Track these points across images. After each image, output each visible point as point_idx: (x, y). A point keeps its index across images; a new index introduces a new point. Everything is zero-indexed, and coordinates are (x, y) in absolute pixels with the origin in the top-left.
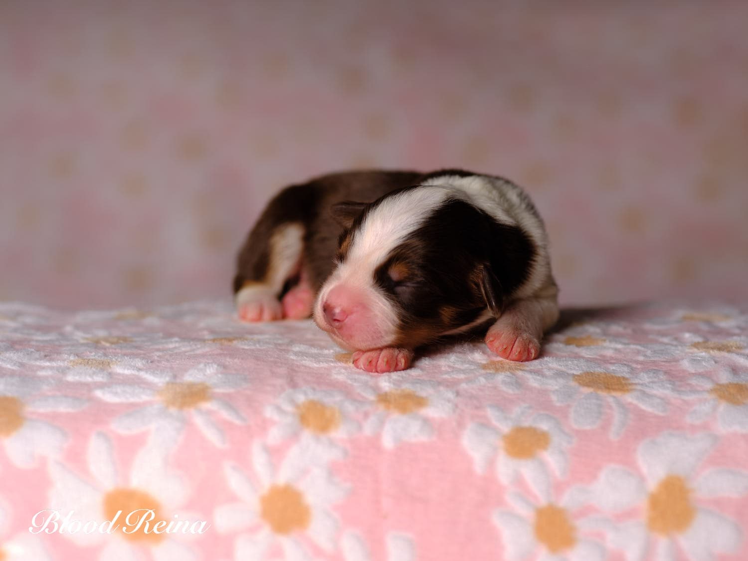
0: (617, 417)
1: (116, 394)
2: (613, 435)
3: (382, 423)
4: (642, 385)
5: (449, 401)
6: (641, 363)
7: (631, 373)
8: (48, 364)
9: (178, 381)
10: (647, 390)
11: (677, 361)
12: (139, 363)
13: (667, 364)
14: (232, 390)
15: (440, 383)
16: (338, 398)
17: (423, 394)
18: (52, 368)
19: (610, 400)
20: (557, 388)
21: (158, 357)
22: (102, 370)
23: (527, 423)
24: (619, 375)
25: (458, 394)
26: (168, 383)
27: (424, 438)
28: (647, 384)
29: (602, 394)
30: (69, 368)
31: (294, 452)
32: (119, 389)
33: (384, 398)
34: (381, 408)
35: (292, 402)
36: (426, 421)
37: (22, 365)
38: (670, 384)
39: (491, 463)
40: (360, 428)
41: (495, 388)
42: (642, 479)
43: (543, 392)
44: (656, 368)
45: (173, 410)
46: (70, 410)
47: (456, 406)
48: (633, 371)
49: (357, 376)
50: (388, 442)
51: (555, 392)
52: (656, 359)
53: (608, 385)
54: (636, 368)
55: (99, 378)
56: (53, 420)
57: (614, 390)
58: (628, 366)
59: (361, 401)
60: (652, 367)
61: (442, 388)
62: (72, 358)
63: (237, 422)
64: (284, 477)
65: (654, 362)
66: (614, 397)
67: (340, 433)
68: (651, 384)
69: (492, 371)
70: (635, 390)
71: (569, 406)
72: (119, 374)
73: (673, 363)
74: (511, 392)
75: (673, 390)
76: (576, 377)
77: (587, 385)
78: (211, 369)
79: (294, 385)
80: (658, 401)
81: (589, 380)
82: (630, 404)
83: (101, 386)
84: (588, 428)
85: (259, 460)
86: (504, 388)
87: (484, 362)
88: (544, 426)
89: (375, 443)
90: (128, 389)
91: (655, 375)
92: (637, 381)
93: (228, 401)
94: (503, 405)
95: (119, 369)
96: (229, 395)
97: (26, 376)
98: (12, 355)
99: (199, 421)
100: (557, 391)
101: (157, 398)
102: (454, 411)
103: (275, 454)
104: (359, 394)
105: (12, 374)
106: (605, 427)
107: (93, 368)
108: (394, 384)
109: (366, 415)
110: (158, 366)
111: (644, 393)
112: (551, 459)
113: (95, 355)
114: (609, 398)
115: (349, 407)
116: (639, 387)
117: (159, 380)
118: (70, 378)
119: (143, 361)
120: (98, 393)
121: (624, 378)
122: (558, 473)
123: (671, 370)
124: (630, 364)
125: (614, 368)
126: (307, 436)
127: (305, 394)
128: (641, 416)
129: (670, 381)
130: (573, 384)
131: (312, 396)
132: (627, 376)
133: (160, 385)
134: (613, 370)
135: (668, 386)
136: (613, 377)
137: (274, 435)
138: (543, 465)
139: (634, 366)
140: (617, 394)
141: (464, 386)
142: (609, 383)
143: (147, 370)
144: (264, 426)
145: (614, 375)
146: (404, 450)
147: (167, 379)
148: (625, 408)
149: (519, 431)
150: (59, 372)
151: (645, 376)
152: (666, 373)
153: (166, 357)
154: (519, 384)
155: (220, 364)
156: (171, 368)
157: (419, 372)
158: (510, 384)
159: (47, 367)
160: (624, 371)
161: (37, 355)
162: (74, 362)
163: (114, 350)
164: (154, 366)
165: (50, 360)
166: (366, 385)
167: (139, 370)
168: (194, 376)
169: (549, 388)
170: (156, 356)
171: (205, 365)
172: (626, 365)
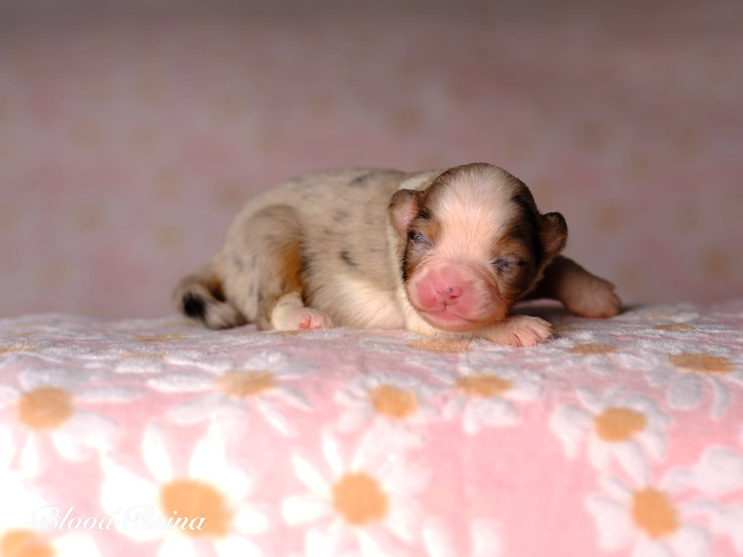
0: (718, 396)
1: (171, 383)
2: (715, 415)
3: (462, 407)
5: (534, 383)
7: (730, 353)
8: (95, 358)
9: (239, 369)
12: (195, 355)
14: (296, 377)
15: (524, 367)
16: (414, 383)
17: (506, 377)
18: (100, 361)
19: (710, 380)
20: (651, 368)
21: (215, 349)
22: (155, 361)
23: (620, 404)
24: (718, 355)
25: (544, 376)
26: (227, 372)
27: (509, 421)
29: (701, 373)
30: (118, 361)
31: (367, 438)
32: (175, 378)
33: (463, 383)
34: (461, 392)
35: (364, 387)
36: (511, 406)
37: (67, 359)
39: (583, 446)
40: (439, 411)
41: (584, 370)
43: (637, 374)
45: (235, 398)
46: (122, 400)
47: (543, 388)
48: (733, 352)
49: (432, 362)
50: (470, 427)
51: (649, 373)
53: (706, 365)
54: (736, 350)
55: (151, 369)
56: (104, 411)
57: (714, 369)
58: (727, 347)
59: (440, 386)
61: (526, 372)
62: (121, 352)
64: (358, 463)
66: (714, 377)
67: (419, 417)
69: (580, 354)
70: (736, 369)
71: (665, 387)
72: (174, 366)
74: (601, 373)
76: (673, 358)
77: (685, 365)
78: (275, 357)
79: (365, 370)
81: (686, 360)
82: (732, 383)
83: (155, 376)
84: (686, 408)
85: (330, 447)
86: (594, 371)
87: (571, 347)
88: (639, 407)
89: (455, 428)
90: (184, 378)
92: (738, 361)
93: (295, 388)
94: (593, 386)
95: (174, 361)
96: (295, 382)
97: (73, 368)
98: (55, 350)
99: (263, 408)
100: (652, 372)
101: (217, 386)
102: (541, 394)
103: (348, 441)
104: (436, 379)
105: (58, 367)
106: (706, 406)
107: (144, 361)
108: (474, 369)
109: (445, 399)
110: (216, 358)
112: (649, 440)
113: (145, 350)
114: (709, 378)
115: (427, 393)
116: (740, 367)
117: (219, 369)
118: (121, 369)
119: (199, 353)
120: (152, 384)
121: (724, 359)
122: (656, 455)
124: (730, 345)
125: (712, 349)
126: (381, 422)
127: (379, 379)
130: (668, 364)
131: (385, 381)
132: (727, 356)
133: (219, 374)
134: (712, 351)
136: (711, 358)
137: (347, 421)
138: (639, 448)
139: (735, 347)
140: (718, 374)
141: (550, 369)
142: (708, 364)
143: (204, 360)
144: (334, 412)
145: (712, 355)
146: (488, 436)
147: (227, 368)
148: (726, 388)
149: (613, 412)
150: (108, 364)
153: (224, 349)
154: (610, 366)
155: (284, 353)
156: (230, 359)
157: (500, 357)
158: (600, 366)
159: (94, 361)
160: (723, 352)
161: (83, 350)
162: (123, 355)
163: (166, 346)
164: (211, 357)
165: (97, 354)
166: (443, 370)
167: (195, 361)
168: (256, 364)
169: (643, 369)
170: (212, 349)
171: (268, 354)
172: (725, 346)
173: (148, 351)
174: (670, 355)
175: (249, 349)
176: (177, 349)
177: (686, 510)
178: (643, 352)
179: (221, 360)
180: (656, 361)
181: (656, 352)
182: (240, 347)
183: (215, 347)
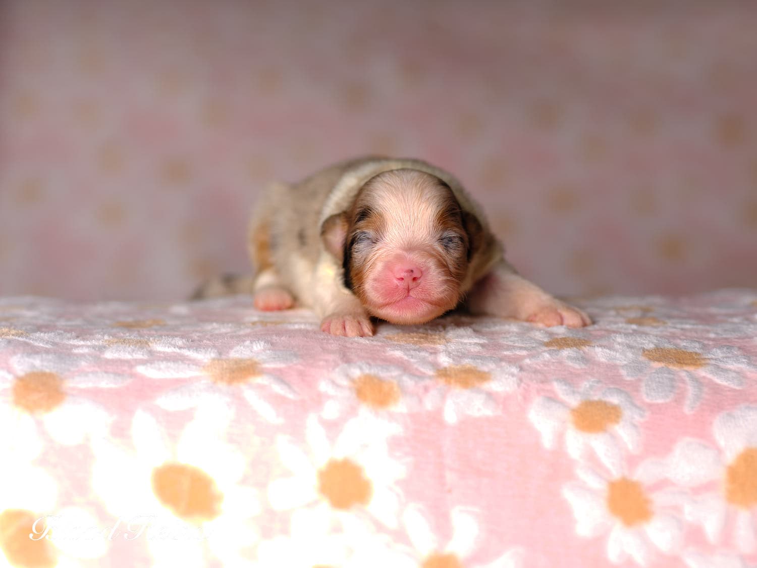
0: (691, 390)
1: (159, 369)
2: (688, 409)
3: (443, 397)
4: (716, 359)
5: (513, 375)
6: (713, 340)
7: (701, 348)
8: (82, 343)
9: (223, 357)
10: (721, 365)
11: (751, 338)
12: (180, 342)
13: (740, 341)
14: (281, 365)
15: (501, 360)
16: (395, 373)
17: (485, 369)
18: (88, 347)
19: (683, 374)
20: (625, 362)
21: (198, 337)
22: (141, 348)
23: (596, 397)
24: (690, 350)
25: (521, 369)
26: (214, 359)
27: (488, 412)
28: (722, 359)
29: (674, 368)
30: (105, 347)
32: (163, 365)
33: (443, 373)
34: (442, 382)
35: (347, 376)
36: (490, 396)
37: (54, 344)
38: (745, 359)
39: (560, 437)
40: (420, 401)
41: (560, 363)
42: (720, 451)
43: (612, 367)
44: (728, 344)
45: (222, 385)
46: (113, 386)
47: (521, 380)
48: (704, 347)
49: (413, 353)
50: (450, 416)
51: (624, 366)
52: (729, 336)
53: (679, 359)
54: (708, 344)
55: (139, 355)
56: (95, 394)
57: (687, 364)
58: (699, 342)
59: (422, 376)
60: (725, 344)
61: (503, 364)
62: (106, 337)
63: (291, 396)
65: (726, 339)
66: (687, 371)
67: (401, 407)
68: (725, 359)
69: (555, 348)
70: (708, 364)
71: (640, 380)
72: (160, 352)
73: (747, 340)
74: (577, 366)
75: (749, 364)
76: (646, 352)
77: (659, 360)
78: (258, 345)
79: (348, 361)
80: (734, 375)
81: (659, 355)
82: (704, 378)
83: (143, 362)
84: (660, 401)
86: (570, 363)
87: (546, 340)
88: (615, 400)
89: (436, 417)
90: (171, 364)
91: (729, 351)
92: (710, 356)
93: (280, 376)
94: (570, 379)
95: (160, 347)
96: (280, 370)
97: (63, 354)
98: (42, 334)
99: (250, 395)
100: (626, 365)
101: (203, 373)
102: (519, 385)
103: (333, 427)
104: (417, 369)
105: (47, 351)
106: (679, 400)
107: (131, 346)
108: (454, 359)
109: (426, 389)
110: (200, 345)
111: (718, 367)
114: (682, 372)
115: (408, 382)
116: (713, 362)
117: (205, 357)
118: (109, 355)
119: (184, 340)
120: (140, 369)
121: (696, 353)
122: (630, 447)
123: (745, 346)
124: (701, 340)
125: (685, 344)
126: (365, 411)
127: (361, 369)
128: (716, 390)
129: (744, 355)
130: (642, 358)
131: (367, 371)
132: (697, 350)
133: (206, 361)
134: (684, 346)
135: (744, 360)
136: (684, 353)
137: (331, 410)
138: (614, 437)
139: (706, 342)
140: (691, 369)
141: (527, 361)
142: (681, 358)
143: (189, 348)
144: (319, 400)
145: (685, 350)
146: (467, 425)
147: (213, 355)
148: (699, 382)
149: (588, 404)
150: (95, 350)
151: (719, 351)
152: (740, 348)
153: (207, 337)
154: (585, 360)
155: (267, 342)
156: (214, 346)
157: (478, 349)
158: (575, 359)
159: (82, 346)
160: (695, 347)
161: (69, 335)
162: (109, 341)
163: (148, 332)
164: (195, 345)
165: (84, 339)
166: (423, 361)
167: (180, 348)
168: (240, 352)
169: (618, 362)
170: (195, 336)
171: (251, 342)
172: (697, 341)
173: (132, 337)
174: (644, 350)
175: (232, 337)
176: (161, 336)
177: (659, 499)
178: (617, 347)
179: (206, 347)
180: (630, 355)
181: (630, 347)
182: (222, 336)
183: (198, 334)
